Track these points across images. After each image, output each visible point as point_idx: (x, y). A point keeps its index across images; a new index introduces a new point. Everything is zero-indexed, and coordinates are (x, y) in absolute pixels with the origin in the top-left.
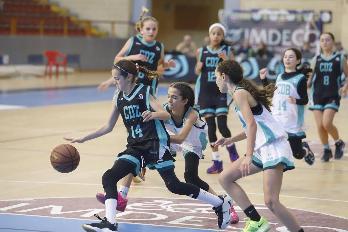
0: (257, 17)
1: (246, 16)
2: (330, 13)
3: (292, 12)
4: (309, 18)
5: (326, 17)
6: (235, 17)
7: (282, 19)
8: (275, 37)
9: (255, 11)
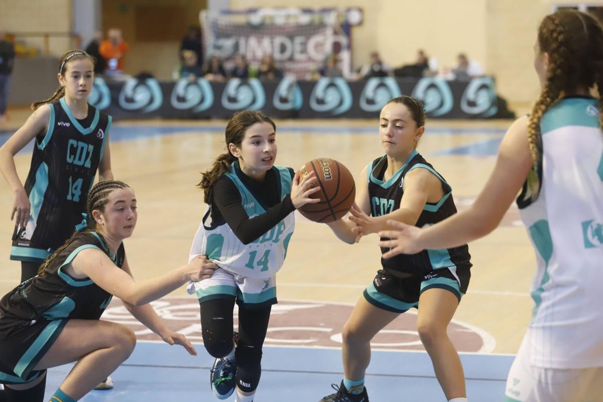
0: (255, 19)
1: (240, 20)
2: (361, 10)
3: (307, 11)
4: (331, 19)
5: (354, 17)
6: (224, 20)
7: (292, 21)
8: (283, 49)
9: (252, 11)
